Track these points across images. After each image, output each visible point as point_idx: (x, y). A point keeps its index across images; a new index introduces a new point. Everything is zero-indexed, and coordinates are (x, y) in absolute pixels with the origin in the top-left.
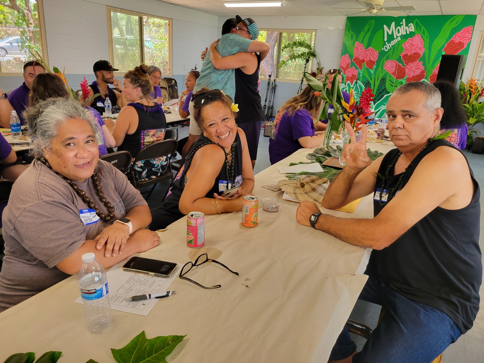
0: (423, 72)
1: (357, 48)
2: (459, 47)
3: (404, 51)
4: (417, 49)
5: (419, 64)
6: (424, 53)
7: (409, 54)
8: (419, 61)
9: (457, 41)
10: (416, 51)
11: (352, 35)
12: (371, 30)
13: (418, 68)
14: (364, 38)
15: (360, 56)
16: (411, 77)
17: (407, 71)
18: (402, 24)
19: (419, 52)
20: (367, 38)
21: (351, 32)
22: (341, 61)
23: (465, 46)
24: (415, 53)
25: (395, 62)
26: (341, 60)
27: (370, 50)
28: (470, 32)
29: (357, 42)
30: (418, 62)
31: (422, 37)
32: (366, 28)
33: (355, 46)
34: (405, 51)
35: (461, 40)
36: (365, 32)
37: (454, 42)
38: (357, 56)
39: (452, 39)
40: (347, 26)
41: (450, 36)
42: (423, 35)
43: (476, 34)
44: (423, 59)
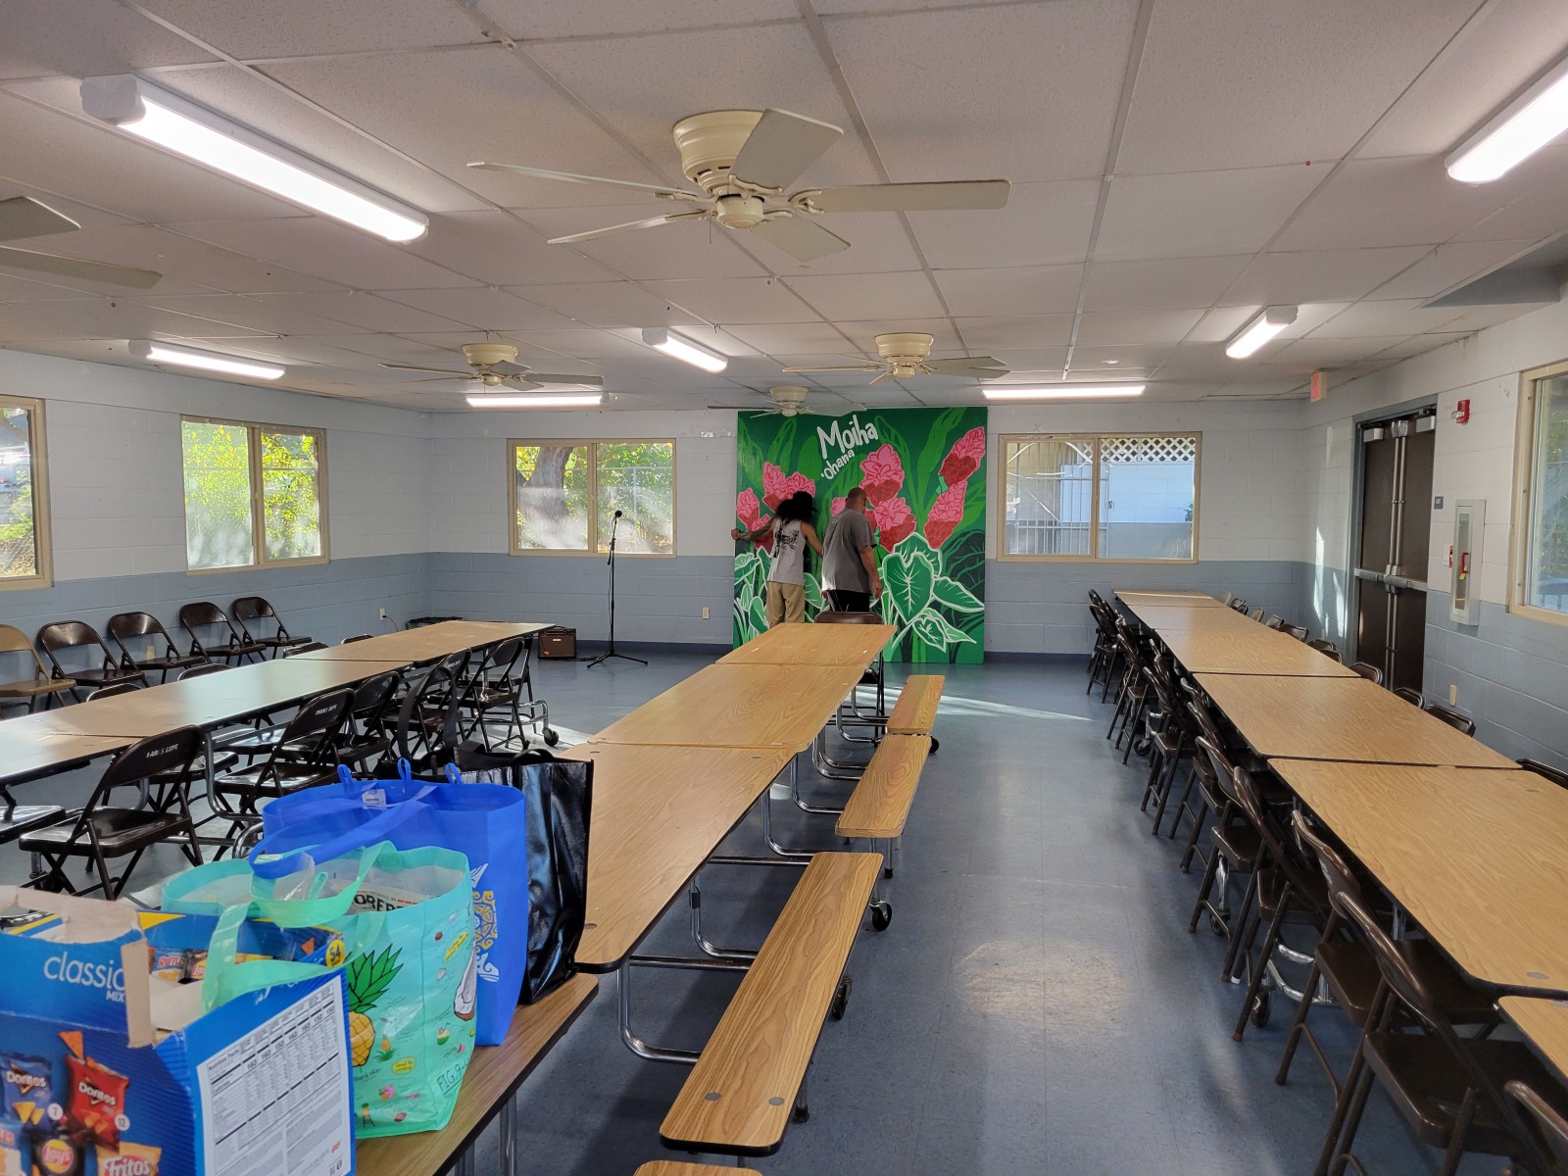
0: (909, 518)
1: (769, 475)
2: (967, 466)
3: (865, 478)
4: (889, 474)
5: (900, 503)
6: (905, 482)
7: (876, 484)
8: (898, 497)
9: (962, 455)
10: (888, 476)
11: (754, 448)
12: (792, 438)
13: (900, 512)
14: (779, 455)
15: (778, 492)
16: (889, 529)
17: (878, 517)
18: (853, 425)
19: (896, 478)
20: (786, 455)
21: (752, 443)
22: (739, 504)
23: (978, 465)
24: (886, 481)
26: (739, 501)
27: (797, 478)
28: (981, 438)
29: (767, 463)
30: (896, 499)
31: (895, 449)
32: (782, 434)
33: (765, 471)
34: (868, 477)
35: (968, 454)
36: (780, 442)
37: (956, 457)
38: (772, 492)
39: (951, 452)
40: (742, 432)
41: (948, 446)
42: (896, 445)
43: (992, 441)
44: (906, 493)
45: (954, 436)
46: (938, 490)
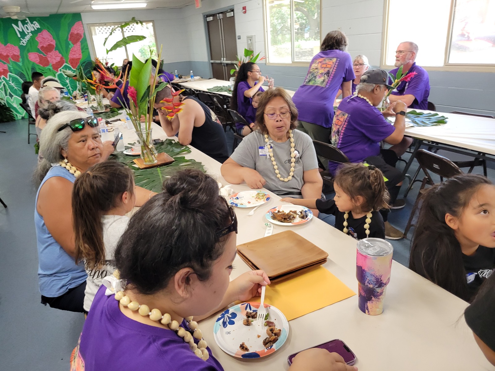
0: (62, 58)
2: (78, 37)
5: (56, 53)
6: (56, 44)
7: (45, 46)
9: (76, 32)
10: (49, 42)
13: (57, 56)
15: (3, 52)
16: (55, 63)
17: (49, 59)
19: (52, 43)
23: (83, 36)
24: (49, 45)
25: (36, 54)
27: (10, 46)
28: (81, 25)
30: (55, 51)
31: (49, 32)
34: (40, 43)
35: (78, 32)
37: (74, 33)
39: (71, 31)
41: (69, 29)
42: (48, 30)
43: (85, 26)
44: (57, 49)
45: (70, 25)
46: (70, 47)
